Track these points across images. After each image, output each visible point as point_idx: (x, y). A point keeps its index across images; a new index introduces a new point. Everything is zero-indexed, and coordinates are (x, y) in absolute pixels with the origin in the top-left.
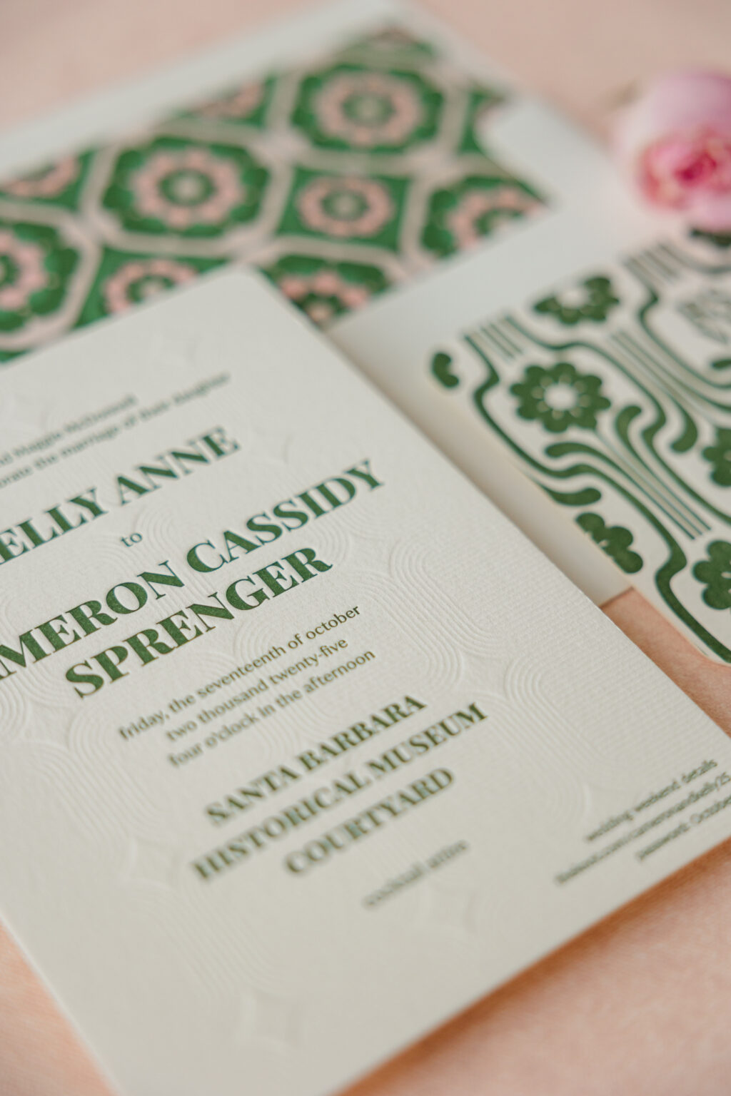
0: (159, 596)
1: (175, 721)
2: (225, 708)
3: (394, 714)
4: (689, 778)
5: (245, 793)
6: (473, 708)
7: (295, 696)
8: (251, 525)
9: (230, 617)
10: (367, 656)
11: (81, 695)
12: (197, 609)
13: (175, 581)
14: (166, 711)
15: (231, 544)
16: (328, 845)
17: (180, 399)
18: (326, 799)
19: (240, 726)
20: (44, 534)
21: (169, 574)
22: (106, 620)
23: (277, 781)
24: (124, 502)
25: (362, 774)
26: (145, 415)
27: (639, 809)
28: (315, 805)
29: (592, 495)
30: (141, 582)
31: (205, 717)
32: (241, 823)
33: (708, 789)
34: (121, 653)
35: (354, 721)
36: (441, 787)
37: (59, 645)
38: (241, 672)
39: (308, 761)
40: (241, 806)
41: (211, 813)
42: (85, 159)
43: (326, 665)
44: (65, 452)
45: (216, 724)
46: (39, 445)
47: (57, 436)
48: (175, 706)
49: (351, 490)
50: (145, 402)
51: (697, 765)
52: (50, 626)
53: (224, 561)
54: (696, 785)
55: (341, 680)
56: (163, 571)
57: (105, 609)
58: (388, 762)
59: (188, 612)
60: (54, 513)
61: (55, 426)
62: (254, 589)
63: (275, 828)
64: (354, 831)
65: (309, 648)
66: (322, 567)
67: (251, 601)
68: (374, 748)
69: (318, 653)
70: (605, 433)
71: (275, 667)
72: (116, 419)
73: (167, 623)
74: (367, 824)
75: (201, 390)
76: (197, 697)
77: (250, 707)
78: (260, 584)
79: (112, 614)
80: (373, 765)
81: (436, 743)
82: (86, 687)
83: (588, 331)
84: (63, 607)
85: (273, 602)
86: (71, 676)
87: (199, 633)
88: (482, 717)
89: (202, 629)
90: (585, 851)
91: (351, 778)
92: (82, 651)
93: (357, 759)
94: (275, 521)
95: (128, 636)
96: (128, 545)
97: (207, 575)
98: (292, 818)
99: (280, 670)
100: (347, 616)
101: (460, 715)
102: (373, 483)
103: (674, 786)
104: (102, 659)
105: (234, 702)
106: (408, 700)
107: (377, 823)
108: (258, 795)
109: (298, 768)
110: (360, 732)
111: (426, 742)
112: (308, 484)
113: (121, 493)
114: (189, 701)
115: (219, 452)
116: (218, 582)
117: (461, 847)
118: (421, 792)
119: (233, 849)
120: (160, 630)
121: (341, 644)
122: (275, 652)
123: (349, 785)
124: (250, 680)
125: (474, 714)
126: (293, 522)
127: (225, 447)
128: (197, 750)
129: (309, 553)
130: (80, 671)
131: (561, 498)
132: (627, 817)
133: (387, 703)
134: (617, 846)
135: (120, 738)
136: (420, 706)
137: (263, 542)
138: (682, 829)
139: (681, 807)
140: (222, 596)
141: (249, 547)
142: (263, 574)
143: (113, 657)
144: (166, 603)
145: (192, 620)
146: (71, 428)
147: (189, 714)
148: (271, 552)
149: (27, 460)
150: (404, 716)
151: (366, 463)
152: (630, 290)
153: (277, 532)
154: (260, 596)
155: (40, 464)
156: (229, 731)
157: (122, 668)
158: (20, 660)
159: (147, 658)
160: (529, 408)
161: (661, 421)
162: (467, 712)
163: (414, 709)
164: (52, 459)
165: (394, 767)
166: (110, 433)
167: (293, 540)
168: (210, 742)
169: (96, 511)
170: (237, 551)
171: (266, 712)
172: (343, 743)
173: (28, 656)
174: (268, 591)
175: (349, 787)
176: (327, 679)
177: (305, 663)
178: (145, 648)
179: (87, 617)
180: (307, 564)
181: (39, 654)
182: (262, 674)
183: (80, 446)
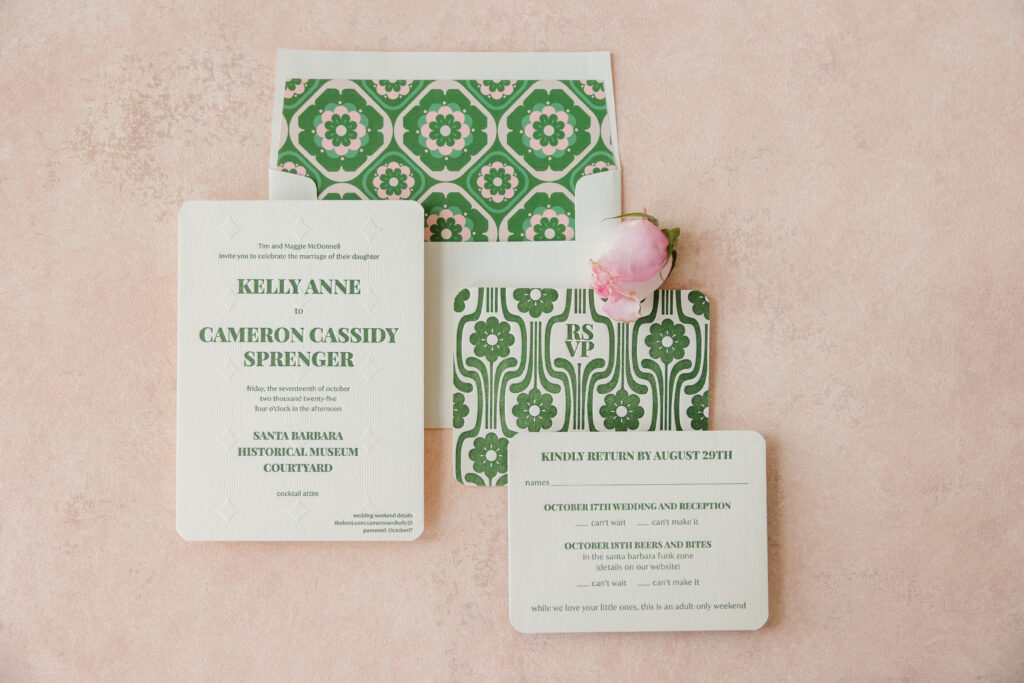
0: (292, 341)
1: (265, 394)
2: (284, 399)
3: (332, 436)
4: (400, 516)
5: (269, 434)
6: (356, 449)
7: (307, 409)
8: (341, 331)
9: (308, 365)
10: (340, 409)
11: (245, 364)
12: (301, 355)
13: (301, 338)
14: (266, 389)
15: (329, 335)
16: (281, 468)
17: (356, 257)
18: (290, 452)
19: (284, 409)
20: (273, 291)
21: (301, 334)
22: (270, 340)
23: (281, 436)
24: (307, 293)
25: (307, 451)
26: (339, 256)
27: (376, 516)
28: (286, 452)
30: (290, 331)
31: (276, 398)
32: (261, 443)
33: (403, 523)
34: (267, 357)
35: (318, 430)
36: (326, 470)
37: (250, 340)
38: (298, 389)
39: (295, 436)
40: (265, 438)
41: (255, 434)
43: (326, 404)
44: (302, 256)
45: (278, 404)
46: (296, 247)
47: (304, 247)
48: (270, 388)
49: (383, 338)
50: (343, 251)
51: (406, 513)
52: (252, 331)
53: (322, 340)
54: (400, 520)
55: (325, 413)
56: (300, 331)
57: (273, 335)
58: (316, 452)
59: (297, 354)
60: (282, 282)
61: (305, 242)
62: (323, 359)
63: (269, 452)
64: (291, 468)
65: (323, 394)
66: (351, 364)
67: (319, 363)
68: (317, 444)
69: (325, 398)
70: (494, 365)
71: (309, 394)
72: (327, 252)
73: (288, 354)
74: (296, 468)
75: (365, 257)
76: (278, 389)
77: (291, 404)
78: (326, 358)
79: (274, 339)
80: (312, 449)
81: (336, 455)
82: (248, 363)
83: (526, 317)
84: (260, 325)
85: (326, 368)
86: (246, 355)
87: (295, 365)
88: (357, 455)
89: (297, 364)
90: (351, 519)
91: (303, 449)
92: (256, 347)
93: (309, 444)
94: (349, 335)
95: (273, 351)
96: (296, 313)
97: (313, 342)
98: (277, 452)
99: (309, 396)
100: (344, 389)
101: (351, 450)
102: (392, 340)
103: (393, 516)
104: (260, 354)
105: (288, 399)
106: (340, 433)
107: (299, 470)
108: (272, 437)
109: (290, 436)
110: (317, 436)
111: (333, 452)
112: (371, 325)
113: (308, 288)
114: (275, 389)
115: (352, 292)
116: (314, 348)
117: (317, 494)
118: (319, 468)
119: (253, 450)
120: (284, 355)
121: (335, 399)
122: (312, 389)
124: (296, 394)
125: (355, 452)
126: (355, 339)
127: (356, 291)
128: (264, 409)
129: (351, 355)
130: (251, 355)
131: (457, 382)
132: (372, 517)
133: (332, 430)
134: (359, 523)
135: (246, 389)
136: (341, 438)
137: (339, 341)
138: (384, 531)
139: (389, 524)
140: (311, 355)
141: (334, 340)
142: (330, 354)
143: (263, 356)
144: (293, 346)
145: (296, 358)
146: (311, 246)
147: (272, 394)
148: (340, 347)
149: (286, 252)
150: (334, 439)
151: (396, 330)
152: (559, 306)
153: (347, 339)
154: (323, 362)
155: (292, 256)
156: (279, 409)
157: (263, 363)
158: (235, 338)
159: (273, 364)
160: (482, 330)
162: (354, 450)
163: (339, 438)
164: (295, 257)
165: (318, 454)
166: (322, 257)
167: (348, 347)
168: (271, 409)
169: (295, 291)
170: (329, 339)
171: (294, 409)
172: (309, 436)
173: (238, 338)
174: (327, 363)
175: (301, 452)
176: (321, 409)
177: (319, 399)
178: (276, 359)
179: (267, 335)
180: (347, 360)
181: (242, 340)
182: (302, 394)
183: (308, 257)
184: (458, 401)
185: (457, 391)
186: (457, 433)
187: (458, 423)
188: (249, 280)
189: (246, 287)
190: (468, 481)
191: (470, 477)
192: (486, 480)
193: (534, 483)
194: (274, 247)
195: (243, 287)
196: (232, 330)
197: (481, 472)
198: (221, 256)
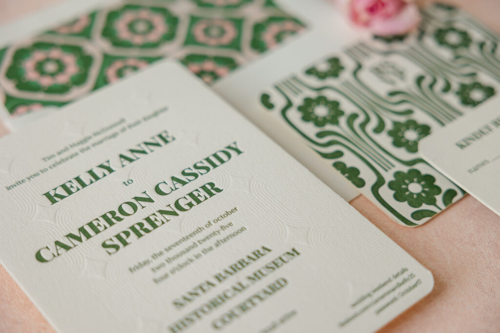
0: (143, 207)
1: (155, 263)
2: (178, 256)
3: (257, 255)
4: (396, 276)
5: (190, 294)
6: (294, 250)
7: (211, 249)
8: (183, 173)
9: (177, 215)
10: (243, 229)
11: (110, 254)
12: (161, 212)
13: (150, 200)
14: (150, 259)
15: (175, 182)
16: (232, 315)
17: (145, 119)
18: (229, 294)
19: (186, 264)
20: (87, 182)
21: (147, 197)
22: (119, 219)
23: (205, 287)
24: (123, 166)
25: (245, 282)
26: (130, 126)
27: (375, 291)
28: (224, 298)
29: (339, 154)
30: (134, 201)
31: (169, 260)
32: (190, 308)
33: (405, 281)
34: (127, 234)
35: (239, 258)
36: (282, 286)
37: (97, 232)
38: (184, 239)
39: (219, 278)
40: (189, 300)
41: (175, 304)
42: (92, 16)
43: (223, 234)
44: (94, 145)
45: (175, 264)
46: (82, 142)
47: (90, 138)
48: (155, 256)
49: (229, 156)
50: (130, 121)
51: (399, 270)
52: (93, 224)
53: (172, 190)
54: (400, 279)
55: (231, 241)
56: (144, 196)
57: (118, 214)
58: (256, 277)
59: (158, 214)
60: (91, 172)
61: (88, 134)
62: (188, 202)
63: (206, 309)
64: (243, 308)
65: (215, 227)
66: (218, 190)
67: (187, 207)
68: (249, 270)
69: (220, 229)
70: (342, 126)
71: (200, 236)
72: (117, 129)
73: (148, 219)
74: (249, 305)
75: (156, 114)
76: (165, 252)
77: (190, 255)
78: (190, 199)
79: (121, 216)
80: (250, 278)
81: (278, 266)
82: (112, 250)
83: (331, 82)
84: (98, 214)
85: (196, 207)
86: (104, 245)
87: (163, 223)
88: (298, 254)
89: (164, 221)
90: (351, 312)
91: (240, 284)
92: (109, 234)
93: (242, 276)
94: (195, 171)
95: (130, 226)
96: (126, 185)
97: (164, 196)
98: (214, 304)
99: (203, 237)
100: (232, 212)
101: (288, 253)
102: (239, 152)
103: (389, 281)
104: (118, 237)
105: (182, 253)
106: (264, 248)
107: (254, 304)
108: (196, 294)
109: (214, 281)
110: (242, 264)
111: (275, 265)
112: (209, 154)
113: (122, 162)
114: (161, 254)
115: (166, 142)
116: (171, 199)
117: (293, 313)
118: (273, 289)
119: (187, 319)
120: (145, 222)
121: (230, 224)
122: (199, 230)
123: (239, 287)
124: (189, 243)
125: (294, 253)
126: (203, 171)
127: (169, 139)
128: (166, 276)
129: (212, 185)
130: (108, 243)
131: (325, 156)
132: (369, 295)
133: (254, 249)
134: (366, 309)
135: (129, 272)
136: (269, 250)
137: (190, 181)
138: (395, 300)
139: (394, 290)
140: (173, 206)
141: (184, 183)
142: (191, 195)
143: (124, 236)
144: (145, 211)
145: (160, 217)
146: (96, 134)
147: (161, 260)
148: (194, 185)
149: (76, 149)
150: (262, 255)
151: (235, 143)
152: (348, 63)
153: (196, 176)
154: (190, 205)
155: (82, 151)
156: (181, 266)
157: (128, 240)
158: (79, 239)
159: (139, 235)
160: (307, 116)
161: (368, 120)
162: (291, 252)
163: (267, 252)
164: (88, 148)
165: (259, 278)
166: (114, 135)
167: (204, 179)
168: (173, 272)
169: (110, 170)
170: (178, 185)
171: (198, 256)
172: (235, 269)
173: (83, 238)
174: (194, 202)
175: (239, 288)
176: (225, 240)
177: (214, 234)
178: (138, 231)
179: (110, 219)
180: (211, 190)
181: (88, 236)
182: (194, 239)
183: (101, 142)
184: (341, 167)
185: (333, 161)
186: (366, 191)
187: (361, 183)
188: (55, 189)
189: (56, 195)
190: (419, 219)
191: (417, 215)
192: (431, 208)
193: (476, 169)
194: (59, 153)
195: (52, 198)
196: (71, 236)
197: (420, 205)
198: (8, 188)
